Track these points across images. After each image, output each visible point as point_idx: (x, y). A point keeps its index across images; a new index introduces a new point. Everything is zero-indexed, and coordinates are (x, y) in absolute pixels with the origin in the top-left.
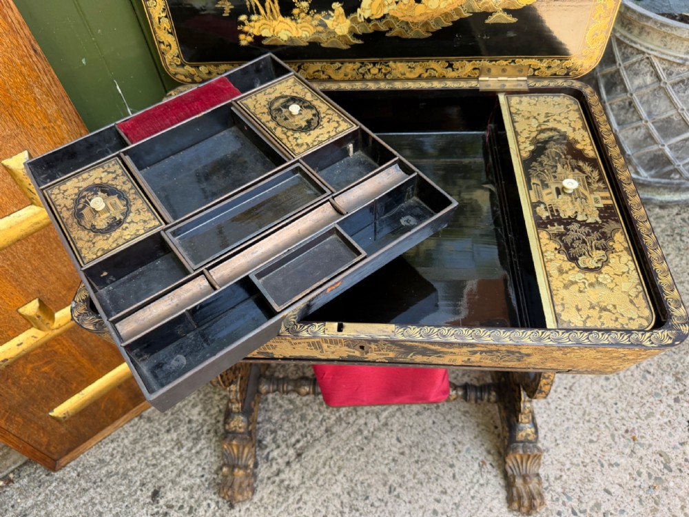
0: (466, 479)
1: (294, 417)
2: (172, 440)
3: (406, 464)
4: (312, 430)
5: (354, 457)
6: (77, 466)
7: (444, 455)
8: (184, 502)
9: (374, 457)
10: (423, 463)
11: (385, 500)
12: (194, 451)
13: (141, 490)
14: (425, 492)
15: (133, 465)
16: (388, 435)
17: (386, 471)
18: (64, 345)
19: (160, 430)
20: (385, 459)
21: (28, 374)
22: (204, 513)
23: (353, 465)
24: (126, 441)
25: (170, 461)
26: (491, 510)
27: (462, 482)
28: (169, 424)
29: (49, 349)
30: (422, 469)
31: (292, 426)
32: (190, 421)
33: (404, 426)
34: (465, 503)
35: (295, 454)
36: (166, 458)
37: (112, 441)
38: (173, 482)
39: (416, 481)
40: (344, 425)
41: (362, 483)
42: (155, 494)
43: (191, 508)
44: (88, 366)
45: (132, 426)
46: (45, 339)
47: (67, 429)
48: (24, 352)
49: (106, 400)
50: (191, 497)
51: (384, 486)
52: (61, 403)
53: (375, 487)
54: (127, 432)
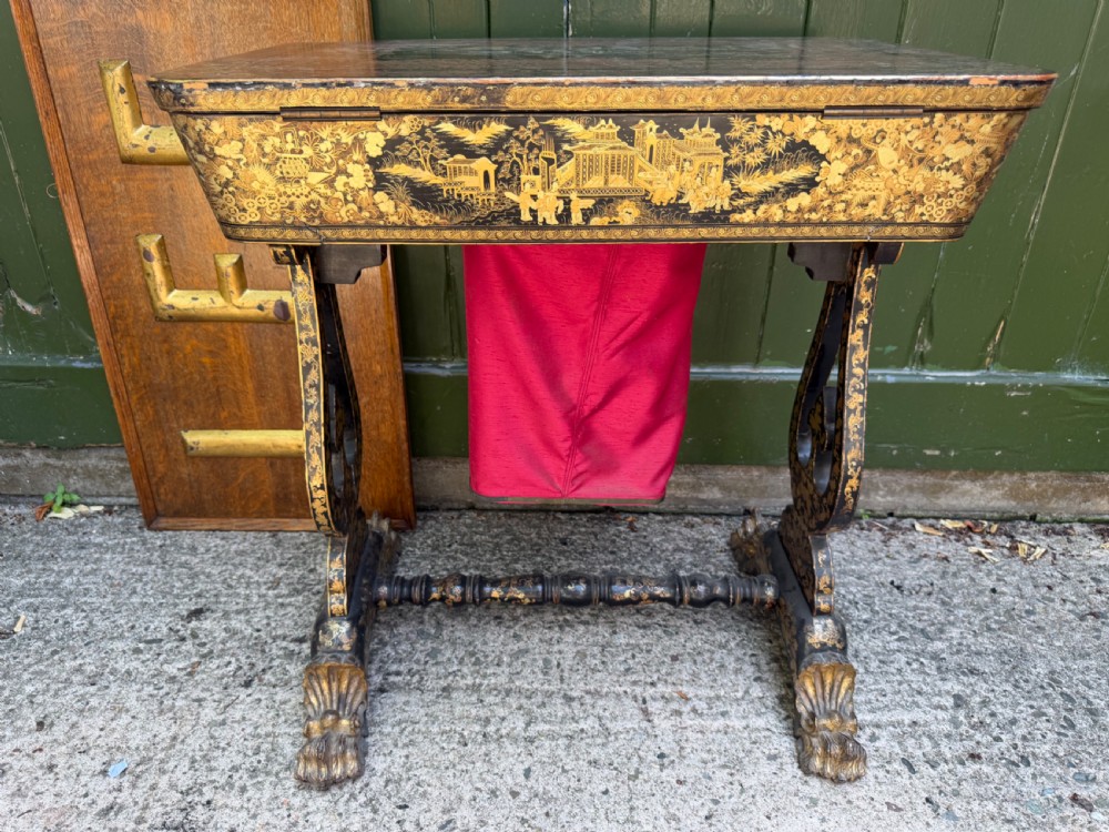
1: (422, 645)
2: (274, 576)
4: (427, 674)
5: (444, 745)
6: (171, 538)
8: (211, 641)
9: (470, 767)
12: (280, 600)
13: (190, 600)
15: (214, 572)
16: (519, 755)
17: (467, 797)
18: (239, 343)
19: (275, 557)
20: (483, 780)
21: (186, 351)
22: (215, 666)
23: (431, 752)
24: (234, 547)
25: (248, 592)
28: (290, 559)
29: (222, 335)
31: (410, 653)
32: (312, 571)
33: (555, 763)
35: (378, 686)
36: (247, 588)
37: (223, 539)
38: (226, 614)
40: (474, 698)
41: (418, 784)
42: (197, 613)
43: (211, 652)
44: (251, 398)
45: (256, 538)
46: (220, 312)
47: (189, 475)
48: (193, 312)
49: (249, 470)
50: (223, 642)
51: (444, 812)
52: (201, 429)
53: (430, 802)
54: (245, 539)
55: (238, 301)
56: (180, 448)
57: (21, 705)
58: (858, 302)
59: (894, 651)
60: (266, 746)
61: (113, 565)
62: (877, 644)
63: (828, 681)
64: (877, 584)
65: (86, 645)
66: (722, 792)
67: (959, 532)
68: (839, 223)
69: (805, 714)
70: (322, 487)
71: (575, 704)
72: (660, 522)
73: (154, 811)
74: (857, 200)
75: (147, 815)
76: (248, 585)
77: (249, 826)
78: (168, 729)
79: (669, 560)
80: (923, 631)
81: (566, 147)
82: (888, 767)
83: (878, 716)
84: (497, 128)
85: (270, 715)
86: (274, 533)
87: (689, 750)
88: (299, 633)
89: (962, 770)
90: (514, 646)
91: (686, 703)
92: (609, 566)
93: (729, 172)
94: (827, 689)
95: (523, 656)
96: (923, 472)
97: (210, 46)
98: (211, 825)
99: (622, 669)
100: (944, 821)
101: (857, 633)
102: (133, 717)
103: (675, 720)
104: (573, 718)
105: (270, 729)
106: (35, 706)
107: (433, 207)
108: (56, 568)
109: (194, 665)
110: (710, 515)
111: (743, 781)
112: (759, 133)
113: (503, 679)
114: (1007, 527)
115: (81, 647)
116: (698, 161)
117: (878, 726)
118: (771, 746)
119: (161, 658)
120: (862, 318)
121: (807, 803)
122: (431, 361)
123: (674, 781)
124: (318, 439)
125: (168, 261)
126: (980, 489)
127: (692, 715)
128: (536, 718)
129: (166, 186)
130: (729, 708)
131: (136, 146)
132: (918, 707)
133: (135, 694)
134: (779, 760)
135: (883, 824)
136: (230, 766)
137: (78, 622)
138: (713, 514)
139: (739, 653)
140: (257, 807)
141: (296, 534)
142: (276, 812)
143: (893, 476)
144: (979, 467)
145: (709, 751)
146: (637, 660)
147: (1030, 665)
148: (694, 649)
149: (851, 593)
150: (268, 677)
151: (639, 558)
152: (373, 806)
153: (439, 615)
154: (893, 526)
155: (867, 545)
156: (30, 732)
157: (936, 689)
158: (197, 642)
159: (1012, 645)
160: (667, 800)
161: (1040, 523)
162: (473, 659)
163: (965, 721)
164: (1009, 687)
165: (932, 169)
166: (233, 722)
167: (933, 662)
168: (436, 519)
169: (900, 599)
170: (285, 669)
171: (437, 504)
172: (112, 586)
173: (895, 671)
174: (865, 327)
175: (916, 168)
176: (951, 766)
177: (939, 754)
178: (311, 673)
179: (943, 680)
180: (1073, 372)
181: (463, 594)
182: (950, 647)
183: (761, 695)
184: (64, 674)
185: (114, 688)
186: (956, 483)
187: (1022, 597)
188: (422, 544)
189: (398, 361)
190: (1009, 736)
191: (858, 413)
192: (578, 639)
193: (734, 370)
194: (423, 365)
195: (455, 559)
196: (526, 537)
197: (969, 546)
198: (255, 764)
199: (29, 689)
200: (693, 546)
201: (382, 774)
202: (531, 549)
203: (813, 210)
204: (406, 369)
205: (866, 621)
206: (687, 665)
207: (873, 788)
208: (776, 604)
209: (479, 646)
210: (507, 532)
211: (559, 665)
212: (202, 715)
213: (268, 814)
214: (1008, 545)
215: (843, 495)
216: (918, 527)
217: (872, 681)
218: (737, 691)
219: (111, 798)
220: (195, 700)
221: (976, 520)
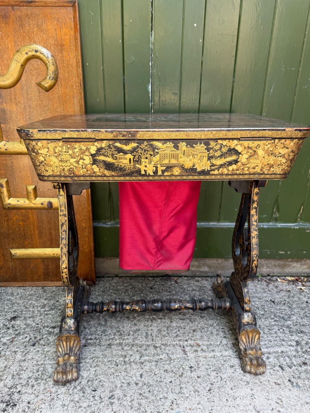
1: (100, 328)
2: (43, 303)
3: (134, 391)
4: (102, 339)
5: (110, 366)
6: (4, 290)
7: (160, 403)
9: (119, 374)
10: (143, 398)
11: (103, 400)
12: (46, 313)
13: (12, 313)
15: (20, 302)
16: (138, 369)
17: (119, 386)
18: (33, 217)
19: (43, 296)
20: (125, 379)
21: (14, 220)
22: (21, 338)
23: (105, 369)
24: (28, 292)
25: (33, 310)
28: (49, 297)
29: (27, 214)
30: (140, 401)
31: (95, 331)
32: (57, 301)
33: (151, 371)
35: (84, 344)
37: (24, 290)
38: (25, 318)
39: (130, 404)
40: (120, 348)
41: (100, 382)
42: (14, 318)
43: (20, 333)
44: (37, 237)
45: (36, 289)
46: (27, 206)
47: (12, 266)
48: (17, 206)
49: (35, 263)
50: (24, 329)
51: (110, 392)
52: (17, 248)
53: (105, 388)
54: (32, 290)
55: (34, 202)
56: (9, 255)
58: (253, 200)
59: (273, 325)
60: (41, 369)
62: (267, 323)
63: (251, 336)
64: (265, 301)
66: (214, 380)
67: (293, 281)
68: (246, 174)
69: (243, 349)
70: (66, 268)
71: (158, 349)
72: (186, 280)
74: (252, 166)
76: (33, 307)
77: (35, 400)
78: (3, 363)
79: (190, 294)
80: (283, 317)
81: (156, 151)
82: (274, 369)
83: (269, 350)
84: (134, 145)
85: (42, 357)
86: (43, 287)
87: (201, 365)
88: (53, 325)
89: (301, 369)
90: (135, 328)
91: (199, 347)
92: (168, 297)
93: (210, 158)
94: (250, 339)
95: (138, 332)
96: (279, 259)
97: (29, 115)
98: (20, 400)
99: (175, 335)
100: (296, 388)
101: (259, 319)
103: (195, 354)
104: (157, 354)
105: (43, 362)
107: (112, 170)
109: (13, 338)
110: (204, 277)
111: (221, 376)
112: (219, 146)
113: (131, 340)
116: (199, 155)
117: (269, 353)
118: (231, 362)
120: (255, 205)
121: (246, 383)
122: (103, 222)
123: (196, 377)
124: (65, 250)
125: (9, 188)
126: (299, 265)
127: (201, 351)
128: (144, 355)
129: (10, 162)
130: (215, 348)
131: (1, 148)
132: (284, 346)
134: (234, 367)
135: (274, 390)
136: (27, 377)
138: (205, 276)
139: (218, 328)
140: (38, 392)
141: (51, 288)
142: (46, 395)
143: (269, 261)
144: (298, 258)
145: (208, 365)
146: (180, 332)
148: (201, 327)
149: (257, 304)
150: (42, 342)
151: (179, 294)
152: (83, 391)
153: (106, 317)
154: (270, 280)
155: (261, 287)
157: (289, 339)
158: (14, 329)
160: (194, 384)
162: (119, 333)
163: (300, 350)
165: (275, 156)
166: (28, 360)
167: (288, 329)
168: (103, 281)
169: (274, 306)
170: (48, 338)
171: (104, 275)
173: (274, 333)
174: (256, 208)
175: (271, 156)
176: (297, 367)
177: (292, 363)
178: (60, 339)
179: (292, 335)
181: (116, 308)
182: (293, 323)
183: (226, 343)
186: (291, 263)
188: (98, 290)
189: (91, 222)
191: (256, 238)
192: (158, 325)
193: (211, 224)
194: (100, 223)
195: (111, 296)
196: (137, 287)
197: (297, 286)
198: (37, 376)
200: (199, 288)
201: (86, 378)
202: (139, 291)
203: (237, 170)
204: (94, 225)
205: (262, 315)
206: (199, 333)
207: (269, 376)
208: (230, 309)
209: (121, 328)
210: (130, 285)
211: (151, 335)
212: (16, 357)
213: (42, 395)
215: (252, 267)
216: (279, 280)
217: (266, 337)
218: (217, 342)
220: (13, 352)
221: (299, 277)
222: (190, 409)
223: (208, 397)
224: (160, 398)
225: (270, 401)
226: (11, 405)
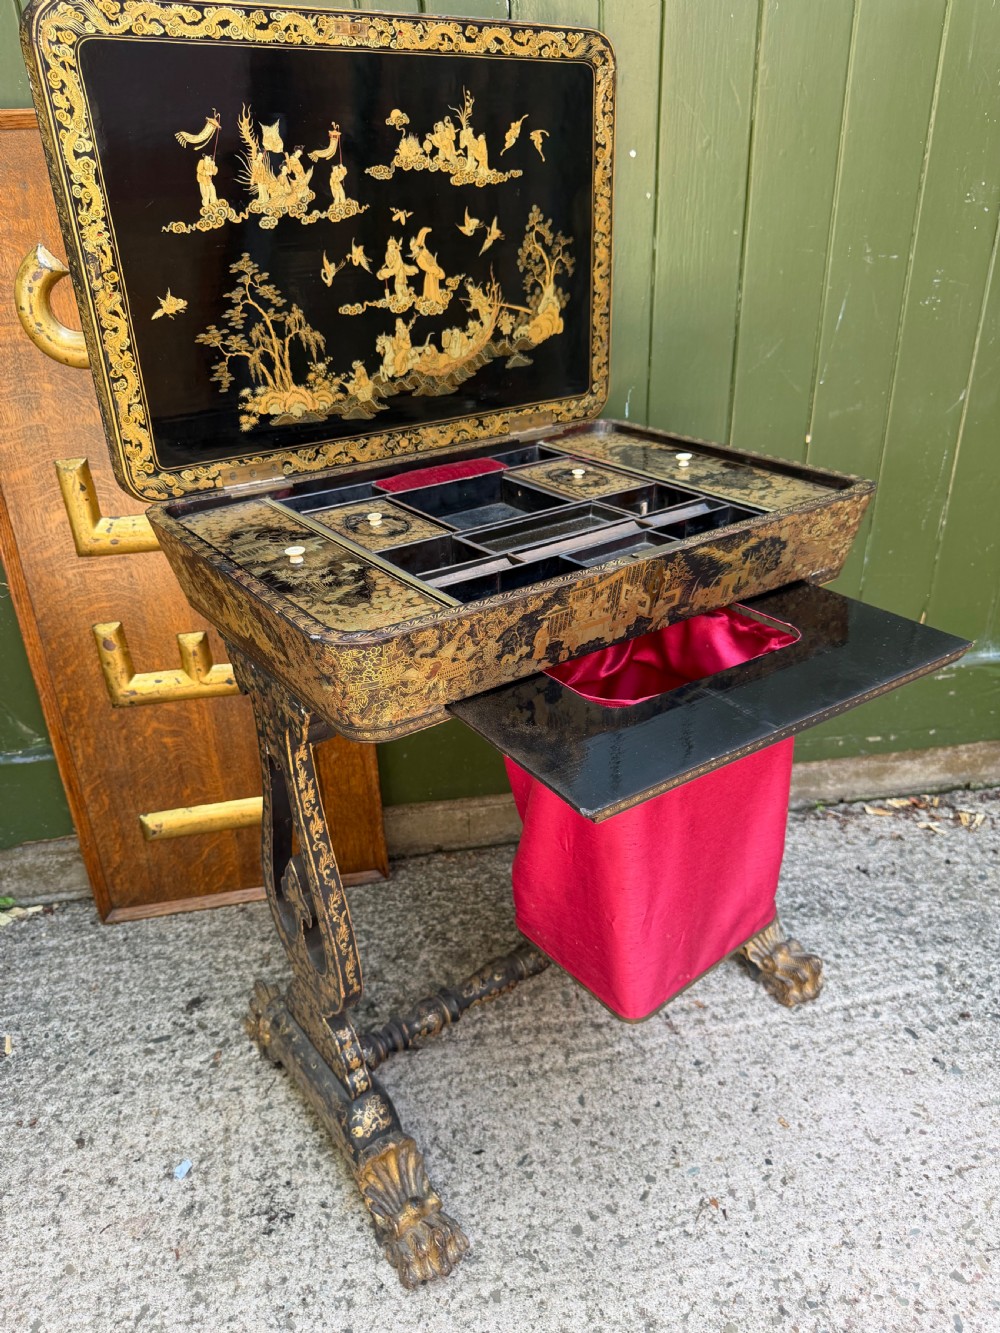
0: (664, 1211)
2: (261, 952)
5: (496, 1089)
6: (131, 929)
7: (644, 1157)
8: (222, 1029)
9: (527, 1105)
10: (602, 1151)
11: (505, 1170)
12: (278, 976)
13: (183, 990)
14: (579, 1192)
15: (194, 958)
16: (569, 1085)
17: (534, 1132)
18: (203, 718)
19: (253, 933)
20: (543, 1114)
21: (147, 735)
22: (238, 1053)
23: (485, 1098)
24: (205, 929)
25: (240, 973)
26: (681, 1281)
27: (654, 1211)
28: (270, 932)
29: (185, 714)
30: (595, 1158)
33: (603, 1087)
34: (638, 1244)
36: (237, 968)
37: (190, 921)
38: (227, 1000)
39: (574, 1169)
40: (507, 1040)
41: (484, 1129)
42: (196, 1003)
43: (227, 1040)
44: (216, 771)
45: (225, 915)
46: (186, 691)
47: (148, 860)
48: (157, 695)
49: (214, 844)
50: (235, 1028)
51: (517, 1150)
52: (162, 810)
53: (501, 1143)
54: (213, 919)
55: (207, 678)
56: (138, 833)
57: (49, 1126)
59: (875, 933)
61: (80, 966)
62: (859, 928)
64: (845, 871)
65: (91, 1054)
66: (760, 1085)
67: (905, 809)
71: (605, 1030)
73: (238, 1202)
75: (232, 1206)
76: (237, 966)
77: (337, 1197)
78: (216, 1122)
80: (895, 909)
82: (895, 1038)
83: (876, 994)
86: (242, 908)
87: (720, 1053)
89: (957, 1029)
91: (705, 1012)
96: (867, 757)
98: (299, 1203)
100: (952, 1075)
102: (175, 1117)
103: (699, 1029)
104: (606, 1043)
106: (65, 1125)
108: (18, 980)
109: (215, 1056)
111: (775, 1072)
113: (529, 1018)
114: (947, 798)
115: (86, 1058)
117: (877, 1003)
119: (178, 1054)
121: (835, 1081)
123: (715, 1084)
125: (127, 647)
126: (918, 766)
127: (714, 1021)
128: (573, 1049)
129: (125, 575)
130: (744, 1009)
131: (97, 540)
132: (908, 979)
133: (167, 1095)
134: (801, 1049)
135: (903, 1087)
136: (294, 1146)
137: (71, 1033)
140: (338, 1178)
143: (840, 764)
144: (916, 746)
145: (738, 1051)
147: (993, 926)
149: (824, 883)
152: (449, 1157)
153: (446, 966)
154: (845, 812)
155: (826, 834)
156: (71, 1151)
157: (920, 962)
159: (975, 911)
160: (714, 1101)
161: (974, 790)
162: (494, 1004)
163: (949, 986)
164: (980, 950)
166: (279, 1104)
167: (911, 937)
168: (405, 868)
169: (869, 883)
171: (403, 852)
172: (90, 989)
173: (880, 951)
176: (947, 1027)
177: (934, 1018)
179: (923, 951)
180: (988, 651)
182: (922, 921)
184: (80, 1088)
185: (141, 1093)
186: (897, 763)
187: (973, 864)
188: (400, 896)
190: (989, 992)
195: (440, 906)
197: (917, 821)
198: (319, 1140)
199: (50, 1109)
201: (447, 1126)
205: (844, 908)
207: (886, 1058)
210: (483, 870)
212: (245, 1102)
214: (951, 816)
216: (869, 810)
217: (863, 963)
219: (187, 1197)
220: (232, 1090)
221: (918, 795)
222: (719, 1159)
223: (754, 1126)
224: (643, 1146)
225: (899, 1114)
226: (281, 1215)
